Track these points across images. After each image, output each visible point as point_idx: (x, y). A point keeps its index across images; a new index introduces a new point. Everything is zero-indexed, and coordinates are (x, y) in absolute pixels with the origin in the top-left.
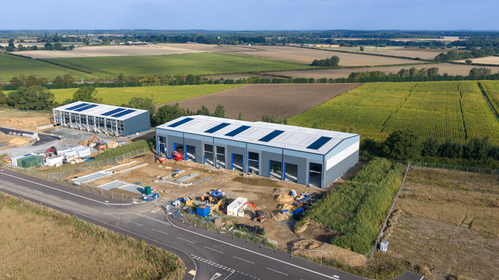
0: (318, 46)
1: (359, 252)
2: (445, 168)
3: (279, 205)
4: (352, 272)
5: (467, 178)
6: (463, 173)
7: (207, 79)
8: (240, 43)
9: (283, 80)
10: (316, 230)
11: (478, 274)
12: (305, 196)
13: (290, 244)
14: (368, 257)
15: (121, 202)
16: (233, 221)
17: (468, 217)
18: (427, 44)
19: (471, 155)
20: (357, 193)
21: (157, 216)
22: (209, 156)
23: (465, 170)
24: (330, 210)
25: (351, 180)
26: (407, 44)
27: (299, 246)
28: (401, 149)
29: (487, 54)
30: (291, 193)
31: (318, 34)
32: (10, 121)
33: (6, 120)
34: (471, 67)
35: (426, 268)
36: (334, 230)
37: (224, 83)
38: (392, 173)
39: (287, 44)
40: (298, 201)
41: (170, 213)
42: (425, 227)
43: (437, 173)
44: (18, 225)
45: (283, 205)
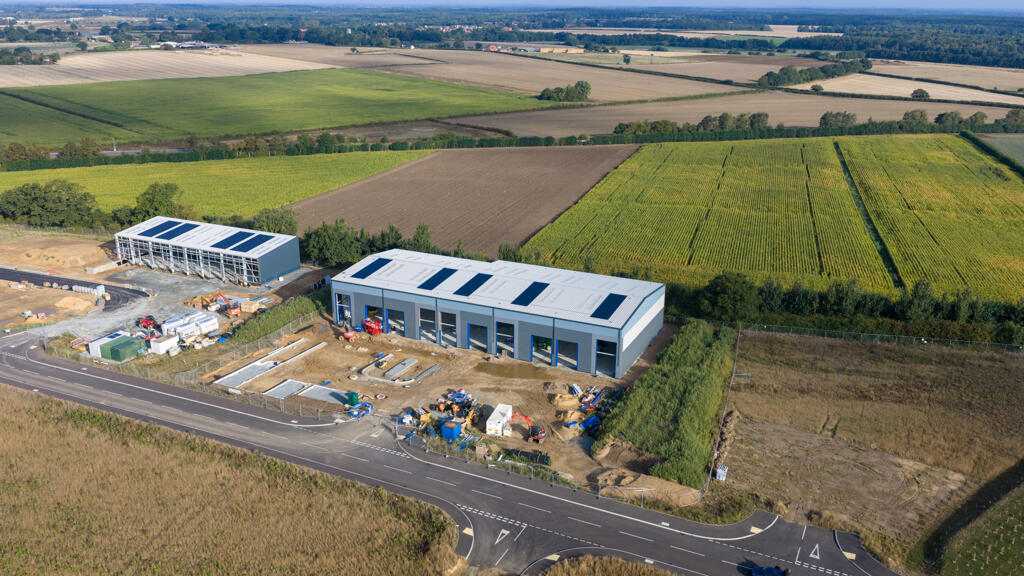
1: (690, 485)
2: (793, 332)
3: (559, 413)
4: (685, 516)
5: (826, 349)
6: (820, 340)
8: (393, 44)
9: (499, 141)
10: (624, 453)
11: (848, 507)
12: (594, 394)
13: (592, 479)
14: (703, 492)
15: (317, 421)
16: (498, 445)
17: (831, 419)
18: (741, 45)
20: (673, 387)
21: (379, 442)
23: (823, 335)
24: (638, 421)
25: (658, 363)
26: (707, 44)
27: (606, 480)
28: (729, 305)
30: (572, 391)
32: (28, 256)
35: (781, 504)
36: (650, 453)
37: (391, 148)
38: (717, 348)
40: (585, 403)
41: (402, 437)
42: (774, 438)
43: (782, 343)
44: (172, 471)
45: (565, 412)
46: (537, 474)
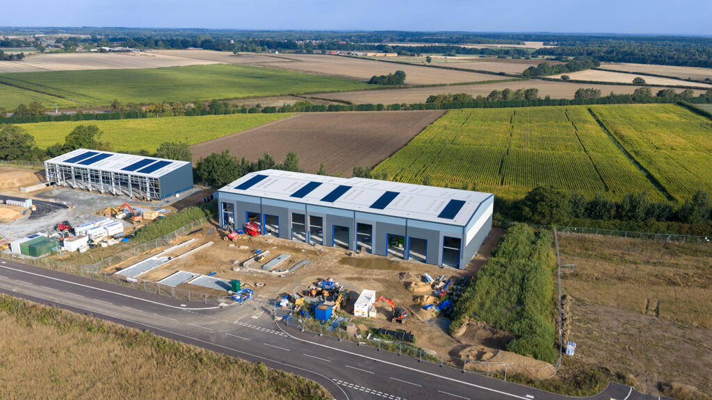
0: (370, 54)
1: (544, 360)
2: (599, 233)
3: (415, 298)
6: (621, 239)
7: (237, 106)
8: (263, 50)
9: (343, 107)
10: (481, 332)
11: (691, 379)
12: (444, 281)
13: (454, 354)
14: (556, 365)
15: (203, 305)
16: (365, 325)
17: (651, 302)
18: (507, 52)
19: (626, 215)
20: (512, 276)
21: (262, 323)
22: (299, 229)
23: (624, 236)
24: (488, 304)
25: (494, 256)
26: (482, 52)
27: (468, 356)
29: (584, 67)
30: (424, 279)
31: (364, 37)
34: (577, 87)
36: (504, 331)
37: (263, 112)
39: (328, 52)
40: (437, 289)
41: (280, 319)
42: (606, 318)
45: (422, 297)
46: (404, 351)
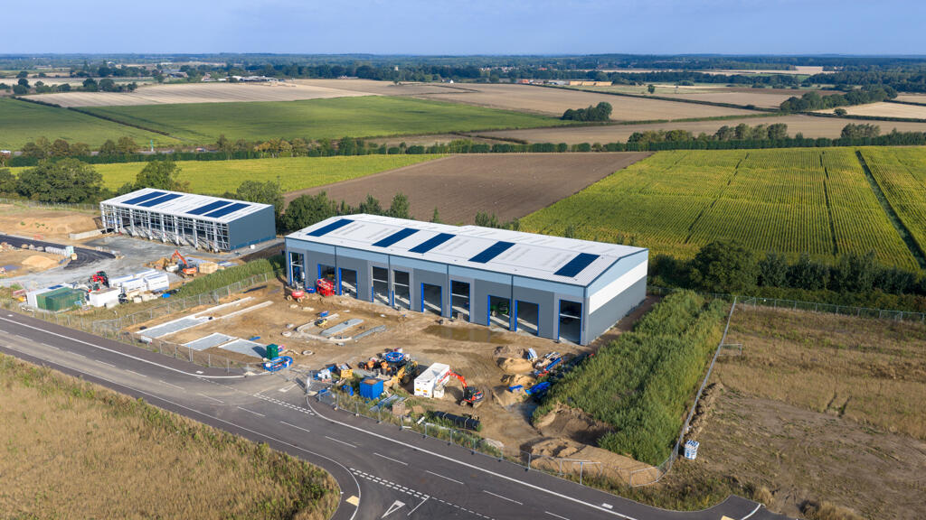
0: (574, 83)
1: (648, 462)
2: (798, 307)
3: (505, 377)
4: (635, 497)
5: (837, 326)
6: (830, 316)
7: (375, 146)
8: (435, 79)
9: (512, 147)
10: (572, 422)
11: (856, 499)
12: (551, 359)
13: (526, 448)
14: (664, 470)
15: (225, 372)
16: (423, 406)
17: (839, 397)
18: (767, 80)
19: (845, 285)
20: (644, 355)
21: (289, 398)
22: (382, 288)
23: (834, 312)
24: (596, 386)
25: (633, 330)
26: (732, 80)
27: (542, 451)
28: (721, 273)
29: (873, 98)
30: (526, 355)
31: (573, 62)
32: (23, 224)
33: (15, 222)
34: (845, 123)
35: (765, 489)
36: (603, 422)
37: (407, 152)
38: (705, 318)
39: (518, 80)
40: (539, 369)
41: (314, 393)
42: (763, 414)
43: (785, 317)
44: (41, 416)
45: (512, 377)
46: (458, 439)
